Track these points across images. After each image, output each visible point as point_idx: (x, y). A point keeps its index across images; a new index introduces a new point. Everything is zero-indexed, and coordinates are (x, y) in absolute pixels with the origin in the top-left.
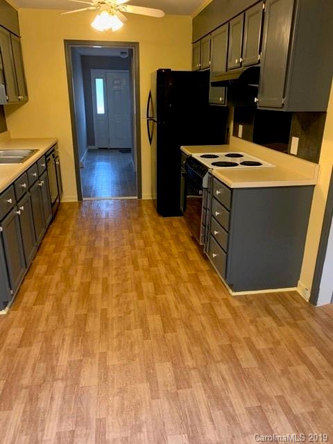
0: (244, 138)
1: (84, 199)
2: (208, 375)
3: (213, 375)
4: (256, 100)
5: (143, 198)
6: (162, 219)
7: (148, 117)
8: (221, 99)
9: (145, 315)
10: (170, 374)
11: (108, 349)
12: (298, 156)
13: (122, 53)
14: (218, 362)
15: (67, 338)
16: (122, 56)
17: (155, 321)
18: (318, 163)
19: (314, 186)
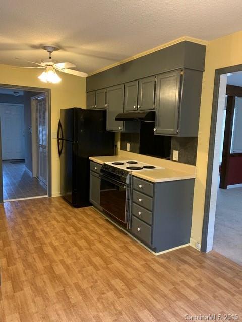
0: (131, 151)
1: (4, 201)
2: (175, 312)
3: (178, 310)
4: (155, 130)
5: (53, 196)
6: (76, 210)
7: (58, 137)
8: (120, 128)
9: (108, 281)
10: (151, 318)
11: (98, 312)
12: (179, 161)
13: (15, 92)
14: (175, 301)
15: (60, 312)
16: (14, 94)
17: (118, 284)
18: (195, 165)
19: (195, 178)
